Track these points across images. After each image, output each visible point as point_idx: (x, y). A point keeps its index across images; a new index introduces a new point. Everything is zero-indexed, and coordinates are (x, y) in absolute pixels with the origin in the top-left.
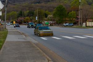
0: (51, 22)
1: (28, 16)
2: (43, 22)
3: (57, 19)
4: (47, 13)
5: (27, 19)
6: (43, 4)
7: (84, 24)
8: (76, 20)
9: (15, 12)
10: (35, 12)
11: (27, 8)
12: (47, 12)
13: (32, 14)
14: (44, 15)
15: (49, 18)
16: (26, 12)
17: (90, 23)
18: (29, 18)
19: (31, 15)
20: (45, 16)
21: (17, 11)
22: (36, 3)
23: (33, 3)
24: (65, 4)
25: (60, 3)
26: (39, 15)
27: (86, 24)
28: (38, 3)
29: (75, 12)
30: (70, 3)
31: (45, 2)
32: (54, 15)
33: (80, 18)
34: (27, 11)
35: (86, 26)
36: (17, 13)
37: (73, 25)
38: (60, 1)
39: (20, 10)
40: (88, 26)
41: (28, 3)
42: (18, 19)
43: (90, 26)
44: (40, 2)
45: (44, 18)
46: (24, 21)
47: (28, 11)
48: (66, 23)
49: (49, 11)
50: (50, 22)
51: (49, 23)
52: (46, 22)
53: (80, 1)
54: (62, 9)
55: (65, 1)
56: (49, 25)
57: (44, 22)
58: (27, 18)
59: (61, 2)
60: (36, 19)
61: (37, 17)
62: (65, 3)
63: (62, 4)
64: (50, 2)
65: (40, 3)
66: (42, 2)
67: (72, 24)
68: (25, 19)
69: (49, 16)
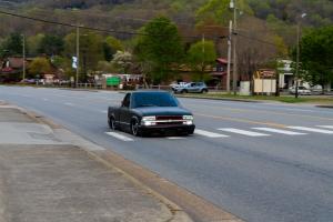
0: (128, 77)
1: (41, 52)
2: (97, 77)
3: (149, 64)
4: (111, 45)
5: (39, 65)
6: (95, 11)
7: (246, 85)
8: (215, 69)
10: (66, 39)
11: (38, 25)
12: (110, 40)
14: (99, 52)
15: (120, 62)
16: (33, 39)
17: (266, 81)
18: (45, 60)
19: (54, 48)
20: (102, 55)
22: (71, 8)
23: (59, 7)
24: (176, 11)
25: (160, 9)
26: (84, 52)
27: (252, 87)
28: (78, 7)
29: (211, 43)
30: (194, 9)
31: (101, 3)
32: (137, 50)
33: (232, 65)
34: (36, 34)
35: (254, 94)
36: (2, 40)
37: (206, 90)
38: (156, 3)
39: (12, 30)
40: (260, 94)
42: (5, 65)
43: (265, 94)
44: (83, 3)
45: (100, 62)
46: (27, 71)
47: (41, 36)
48: (179, 81)
49: (118, 38)
50: (122, 76)
51: (120, 81)
52: (110, 76)
53: (232, 5)
54: (167, 33)
56: (121, 86)
57: (100, 75)
58: (36, 59)
59: (160, 5)
60: (74, 66)
61: (75, 59)
62: (176, 8)
63: (163, 13)
64: (120, 4)
65: (86, 8)
66: (91, 5)
67: (204, 86)
68: (32, 64)
69: (119, 54)
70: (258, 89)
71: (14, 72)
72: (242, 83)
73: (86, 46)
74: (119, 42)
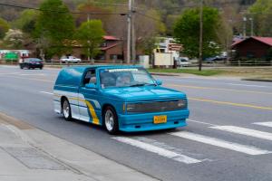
15: (12, 40)
27: (152, 60)
35: (155, 67)
40: (162, 67)
51: (17, 56)
69: (11, 32)
70: (158, 63)
72: (140, 57)
74: (5, 22)
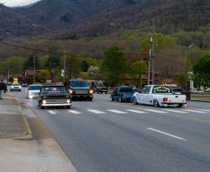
1: (47, 66)
4: (88, 62)
5: (44, 74)
6: (81, 41)
9: (19, 58)
10: (61, 58)
12: (88, 60)
13: (54, 63)
16: (43, 59)
18: (48, 71)
21: (23, 56)
22: (68, 39)
24: (131, 41)
25: (119, 40)
26: (70, 67)
28: (72, 38)
31: (86, 36)
36: (24, 59)
38: (119, 36)
39: (31, 53)
41: (49, 37)
42: (24, 74)
44: (75, 36)
47: (47, 56)
55: (132, 36)
58: (42, 71)
60: (62, 75)
61: (63, 71)
62: (131, 39)
64: (97, 36)
65: (76, 39)
66: (79, 37)
68: (40, 73)
69: (92, 68)
71: (29, 78)
73: (71, 63)
